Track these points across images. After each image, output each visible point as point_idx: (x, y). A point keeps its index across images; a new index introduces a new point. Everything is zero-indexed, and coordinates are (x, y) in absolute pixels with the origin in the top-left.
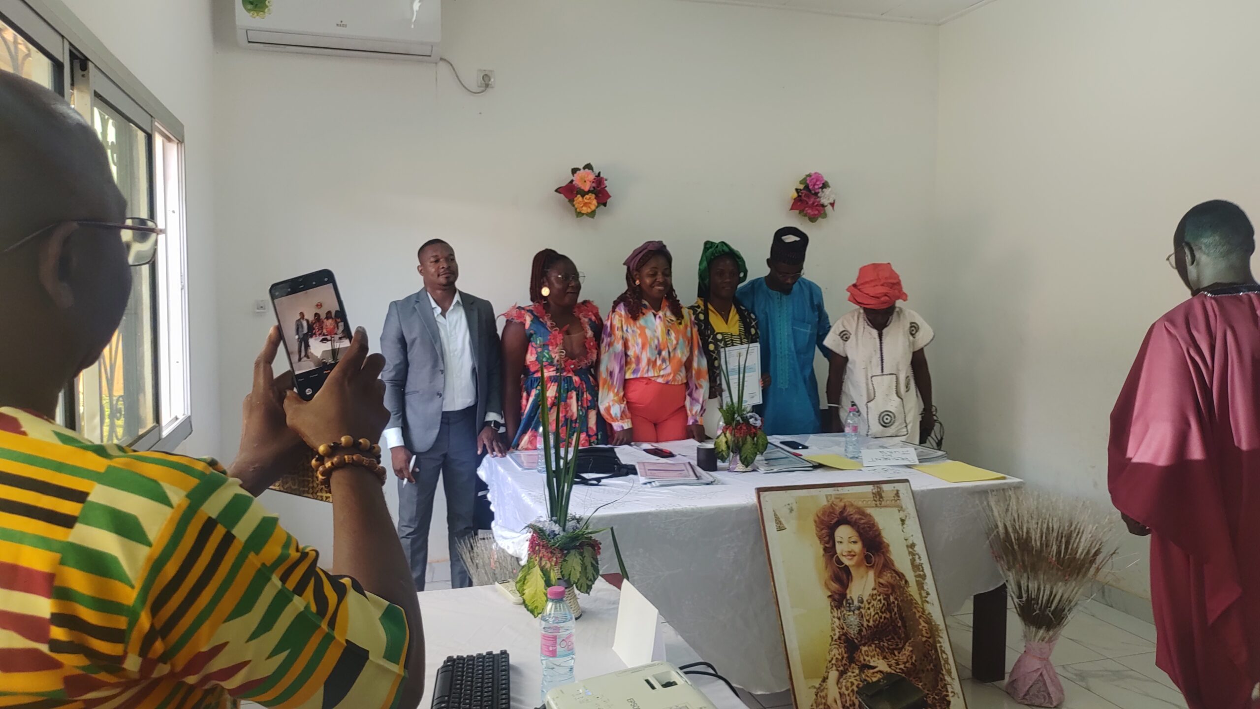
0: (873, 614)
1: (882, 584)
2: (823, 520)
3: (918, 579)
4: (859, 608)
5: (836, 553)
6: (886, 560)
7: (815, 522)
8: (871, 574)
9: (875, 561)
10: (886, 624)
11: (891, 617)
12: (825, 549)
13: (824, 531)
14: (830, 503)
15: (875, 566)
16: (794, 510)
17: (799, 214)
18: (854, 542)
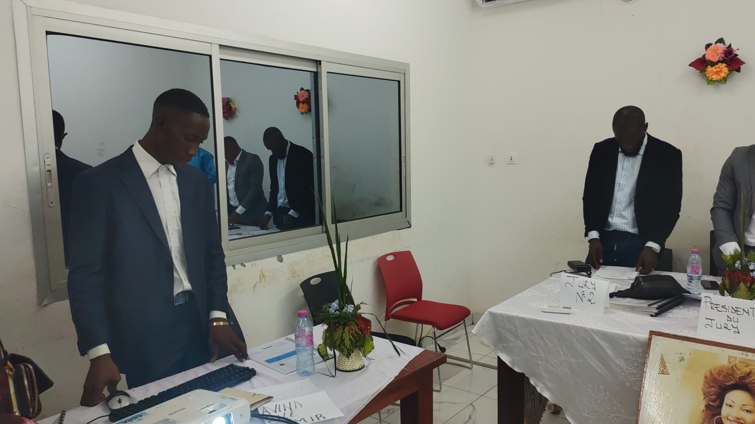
2: (715, 378)
5: (720, 415)
7: (706, 377)
12: (708, 407)
13: (713, 389)
14: (732, 364)
16: (685, 360)
18: (747, 411)
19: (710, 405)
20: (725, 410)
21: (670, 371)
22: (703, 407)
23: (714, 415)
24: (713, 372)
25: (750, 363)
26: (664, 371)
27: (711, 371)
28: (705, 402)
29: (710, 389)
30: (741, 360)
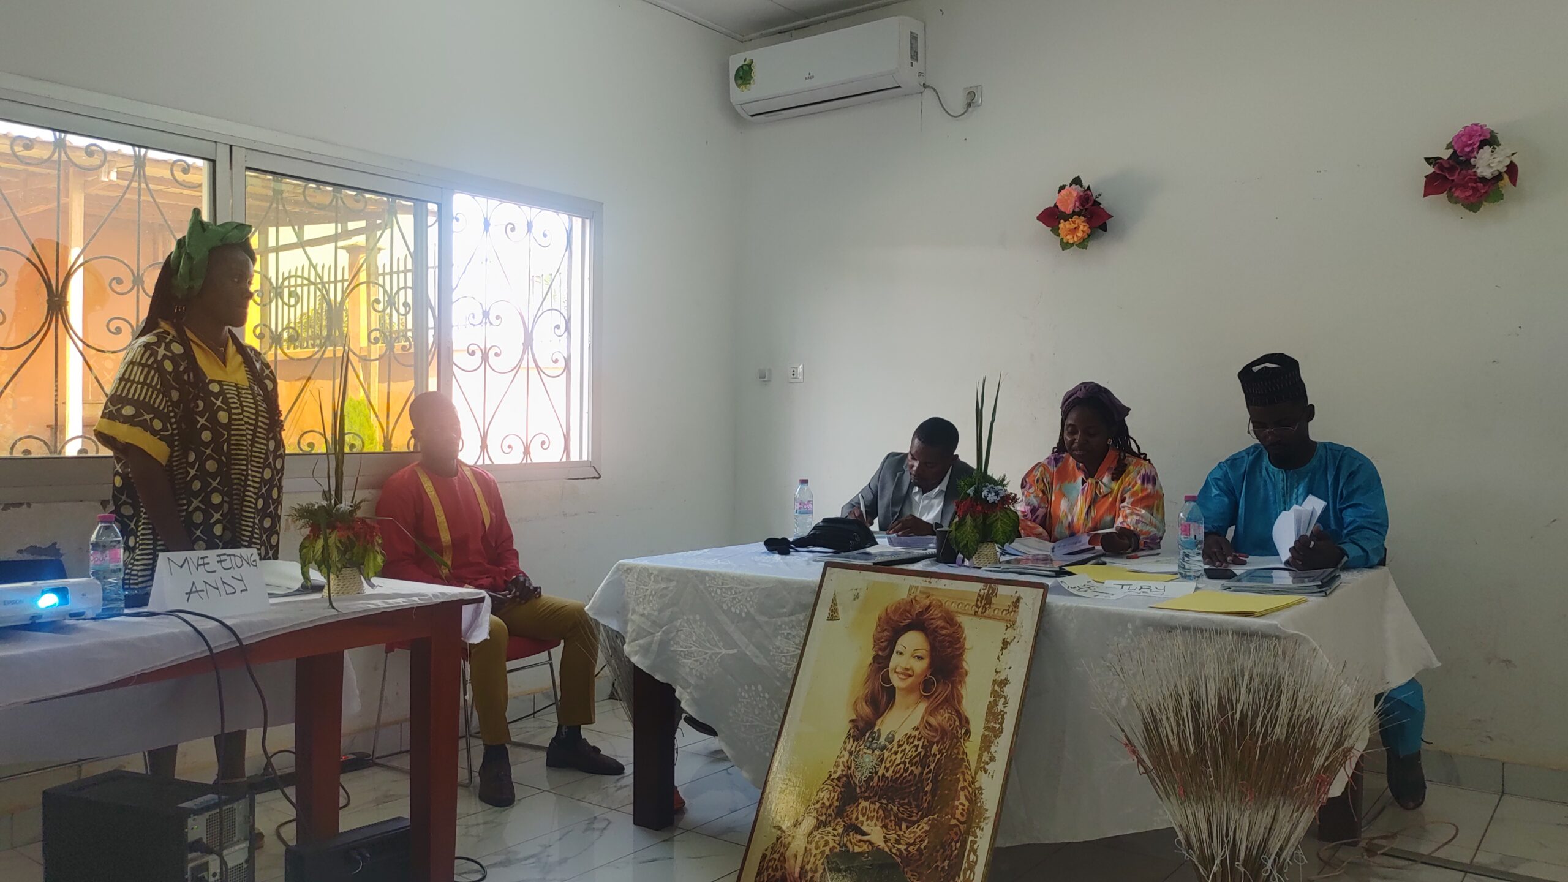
0: (897, 762)
1: (930, 725)
2: (891, 619)
3: (986, 733)
4: (884, 748)
5: (888, 667)
6: (952, 692)
7: (880, 618)
8: (922, 707)
9: (936, 691)
10: (910, 781)
11: (922, 773)
13: (885, 634)
14: (911, 597)
15: (932, 699)
16: (860, 598)
17: (1449, 200)
18: (918, 657)
19: (878, 655)
20: (896, 661)
21: (841, 614)
22: (870, 660)
23: (880, 669)
24: (889, 611)
25: (931, 592)
26: (832, 618)
27: (887, 610)
28: (874, 653)
29: (882, 634)
30: (922, 589)
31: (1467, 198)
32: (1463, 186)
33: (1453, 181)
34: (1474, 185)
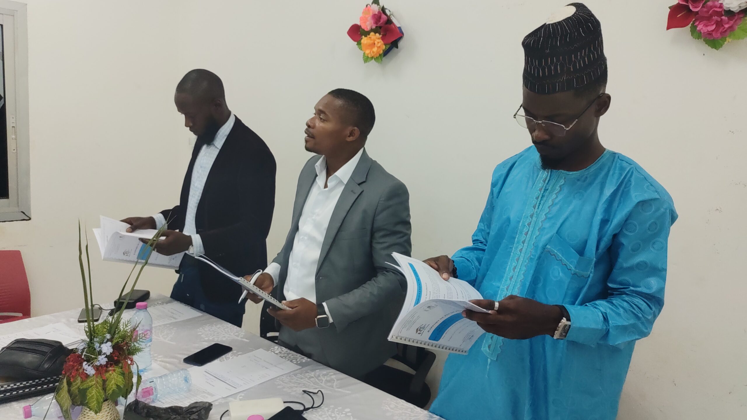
17: (692, 35)
31: (710, 34)
32: (709, 19)
33: (697, 13)
34: (719, 19)
